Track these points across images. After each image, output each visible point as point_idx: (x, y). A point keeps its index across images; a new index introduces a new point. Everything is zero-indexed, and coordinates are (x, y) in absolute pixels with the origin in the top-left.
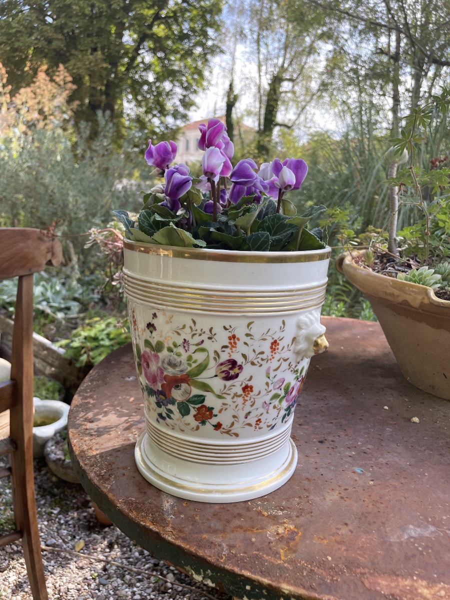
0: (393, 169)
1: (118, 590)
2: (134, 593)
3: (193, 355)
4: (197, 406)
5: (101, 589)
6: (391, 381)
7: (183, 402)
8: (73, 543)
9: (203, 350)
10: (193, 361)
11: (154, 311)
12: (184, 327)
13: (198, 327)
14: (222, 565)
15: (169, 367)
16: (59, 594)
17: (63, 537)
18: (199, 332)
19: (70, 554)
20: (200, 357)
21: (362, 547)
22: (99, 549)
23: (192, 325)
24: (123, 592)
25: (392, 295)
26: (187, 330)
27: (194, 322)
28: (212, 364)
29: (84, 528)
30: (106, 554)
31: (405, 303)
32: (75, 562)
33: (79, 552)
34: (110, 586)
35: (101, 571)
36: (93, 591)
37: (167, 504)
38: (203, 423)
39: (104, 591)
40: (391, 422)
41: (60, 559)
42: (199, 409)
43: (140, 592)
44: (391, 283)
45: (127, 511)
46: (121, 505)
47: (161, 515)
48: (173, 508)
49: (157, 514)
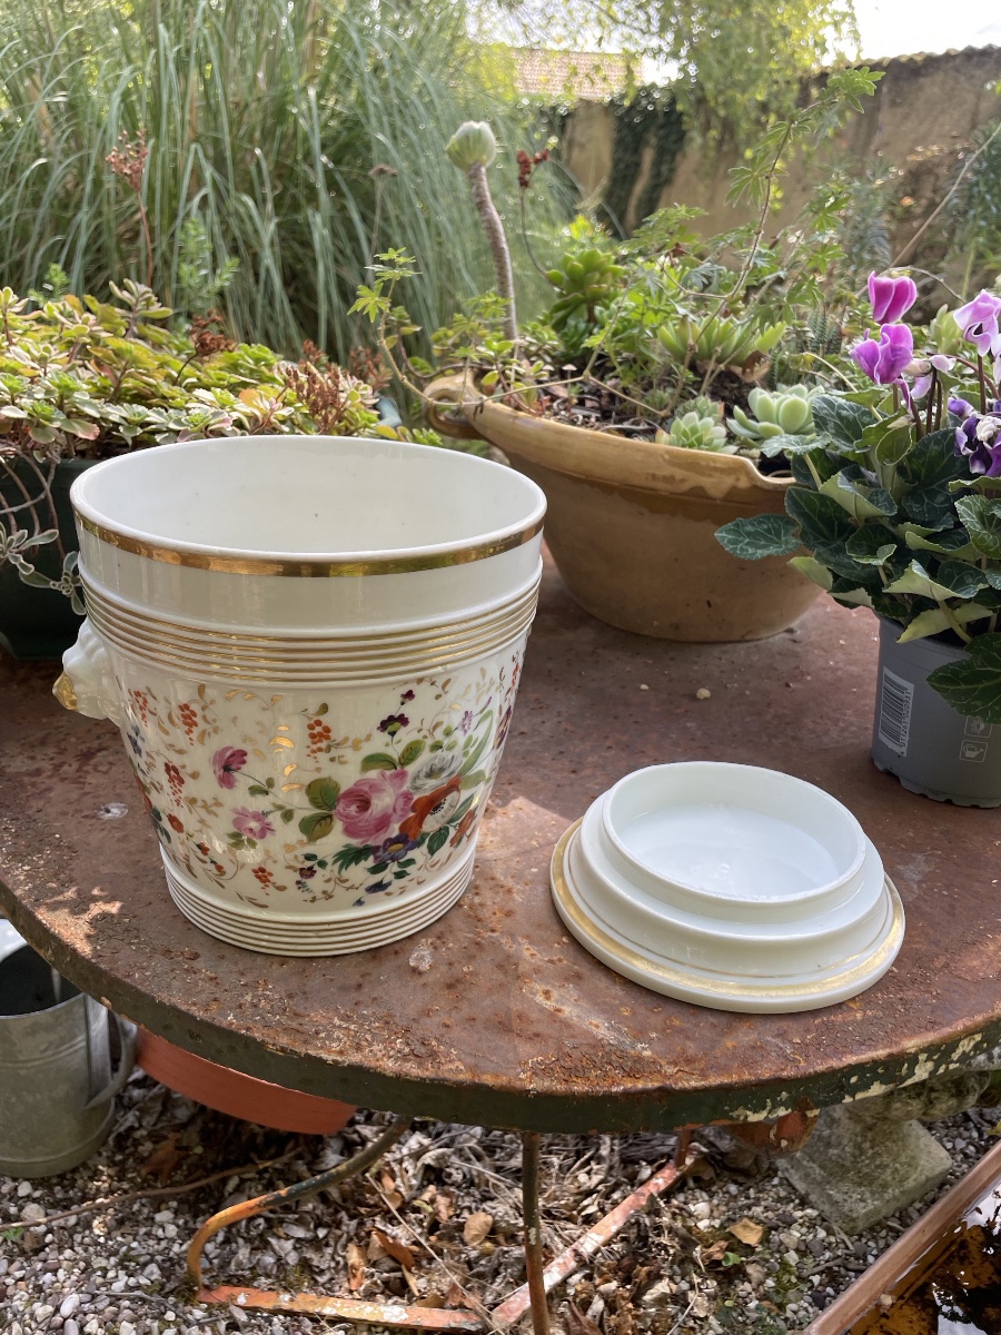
0: (481, 179)
14: (812, 1071)
25: (670, 480)
31: (698, 492)
37: (602, 1031)
44: (666, 456)
45: (560, 1087)
46: (536, 1085)
47: (623, 1055)
48: (619, 1030)
49: (614, 1057)
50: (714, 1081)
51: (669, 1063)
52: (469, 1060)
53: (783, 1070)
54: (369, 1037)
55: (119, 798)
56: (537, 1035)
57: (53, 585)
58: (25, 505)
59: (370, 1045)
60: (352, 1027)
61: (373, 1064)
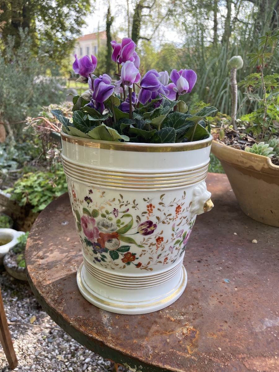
0: (234, 73)
1: (60, 345)
2: (70, 346)
3: (121, 219)
4: (124, 253)
5: (49, 345)
6: (235, 215)
7: (113, 251)
8: (28, 318)
9: (129, 216)
10: (121, 223)
11: (90, 189)
12: (114, 199)
13: (125, 200)
14: (151, 363)
15: (103, 228)
16: (22, 351)
17: (21, 315)
18: (125, 203)
19: (27, 325)
20: (126, 221)
21: (239, 338)
22: (46, 321)
23: (120, 198)
24: (64, 346)
25: (242, 162)
26: (117, 202)
27: (122, 197)
28: (135, 224)
29: (34, 309)
30: (50, 323)
31: (251, 167)
32: (31, 330)
33: (33, 324)
34: (55, 343)
35: (48, 334)
36: (44, 347)
37: (105, 319)
38: (128, 263)
39: (51, 346)
40: (240, 244)
41: (21, 329)
42: (125, 255)
43: (74, 345)
44: (242, 154)
45: (77, 327)
46: (72, 323)
47: (102, 328)
48: (110, 321)
49: (99, 327)
50: (118, 348)
51: (111, 336)
52: (66, 308)
53: (141, 357)
54: (52, 292)
56: (88, 311)
60: (52, 288)
61: (46, 298)
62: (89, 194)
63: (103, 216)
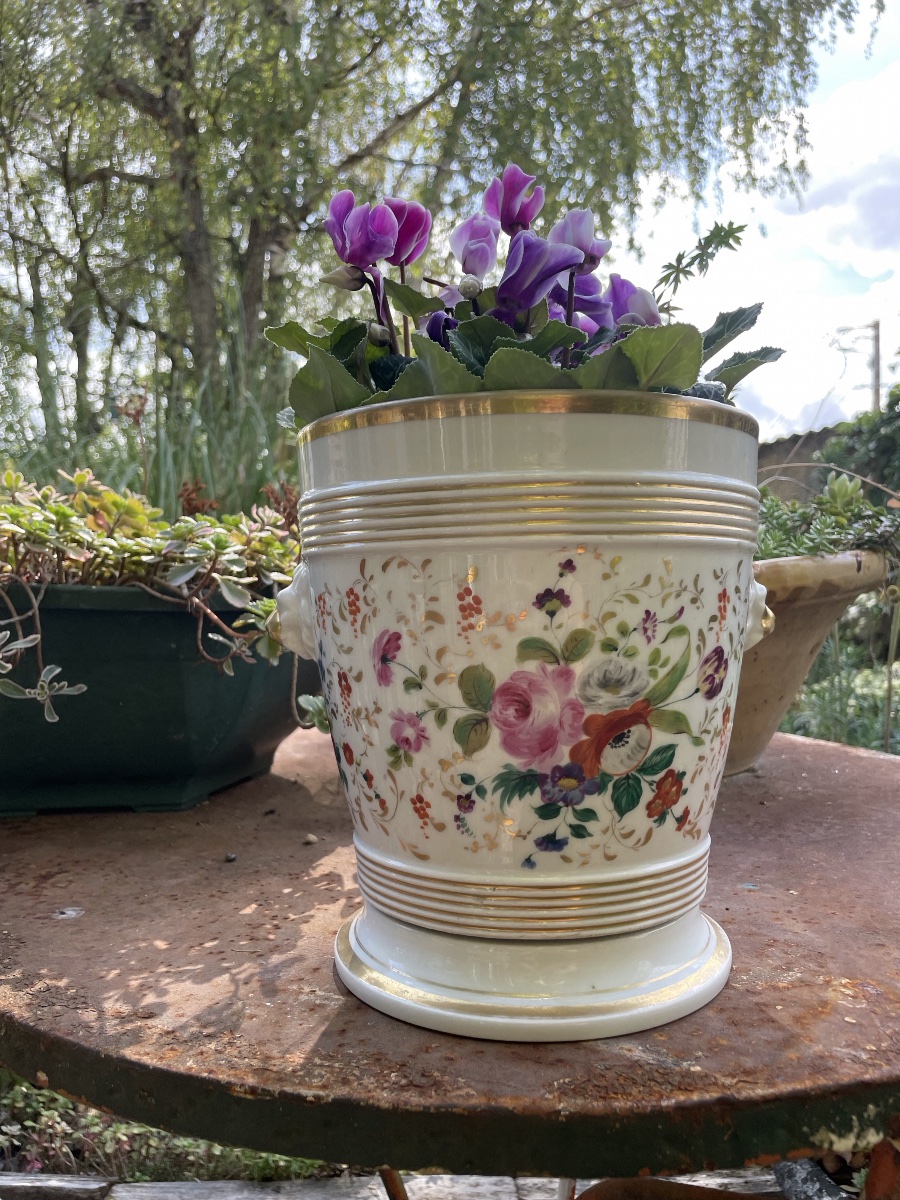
3: (661, 647)
4: (657, 778)
7: (628, 777)
9: (682, 631)
10: (661, 662)
11: (563, 557)
12: (647, 580)
13: (675, 576)
15: (602, 693)
18: (676, 588)
20: (673, 650)
23: (664, 573)
26: (654, 585)
27: (667, 567)
28: (694, 662)
38: (661, 819)
42: (660, 784)
45: (597, 1105)
46: (565, 1106)
47: (666, 1073)
48: (658, 1052)
49: (656, 1074)
50: (785, 1088)
51: (725, 1075)
52: (481, 1086)
54: (357, 1072)
55: (76, 904)
56: (560, 1061)
57: (30, 693)
58: (12, 620)
59: (359, 1079)
60: (337, 1065)
61: (363, 1095)
62: (561, 575)
63: (609, 646)
